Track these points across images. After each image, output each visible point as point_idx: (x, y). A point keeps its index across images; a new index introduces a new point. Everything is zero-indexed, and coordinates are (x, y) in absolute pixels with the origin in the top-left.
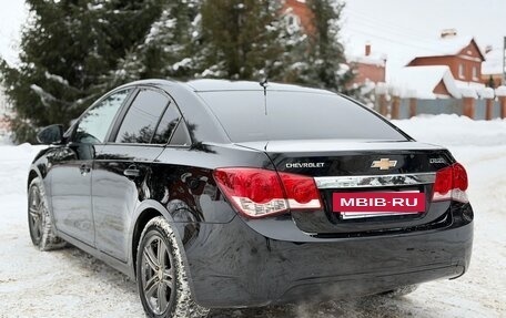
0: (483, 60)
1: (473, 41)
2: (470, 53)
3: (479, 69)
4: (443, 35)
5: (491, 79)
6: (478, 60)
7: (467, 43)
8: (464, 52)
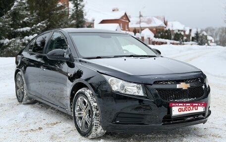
0: (129, 21)
1: (125, 13)
2: (124, 18)
3: (128, 25)
4: (113, 10)
5: (135, 30)
6: (128, 21)
7: (124, 14)
8: (122, 18)
